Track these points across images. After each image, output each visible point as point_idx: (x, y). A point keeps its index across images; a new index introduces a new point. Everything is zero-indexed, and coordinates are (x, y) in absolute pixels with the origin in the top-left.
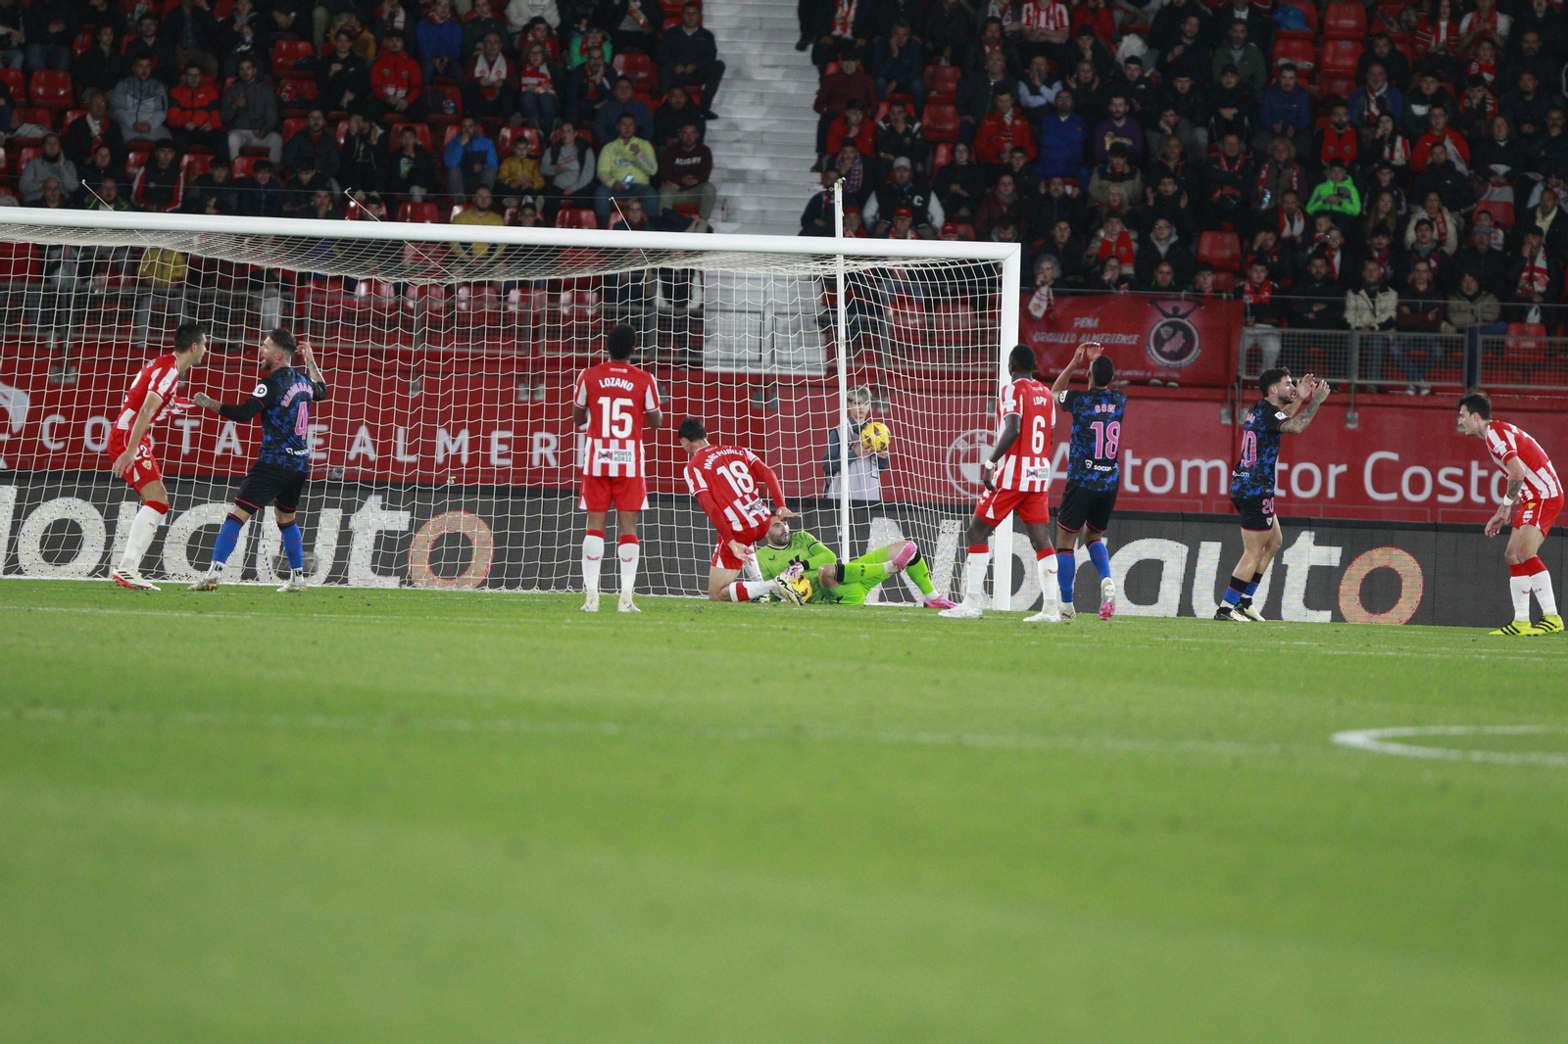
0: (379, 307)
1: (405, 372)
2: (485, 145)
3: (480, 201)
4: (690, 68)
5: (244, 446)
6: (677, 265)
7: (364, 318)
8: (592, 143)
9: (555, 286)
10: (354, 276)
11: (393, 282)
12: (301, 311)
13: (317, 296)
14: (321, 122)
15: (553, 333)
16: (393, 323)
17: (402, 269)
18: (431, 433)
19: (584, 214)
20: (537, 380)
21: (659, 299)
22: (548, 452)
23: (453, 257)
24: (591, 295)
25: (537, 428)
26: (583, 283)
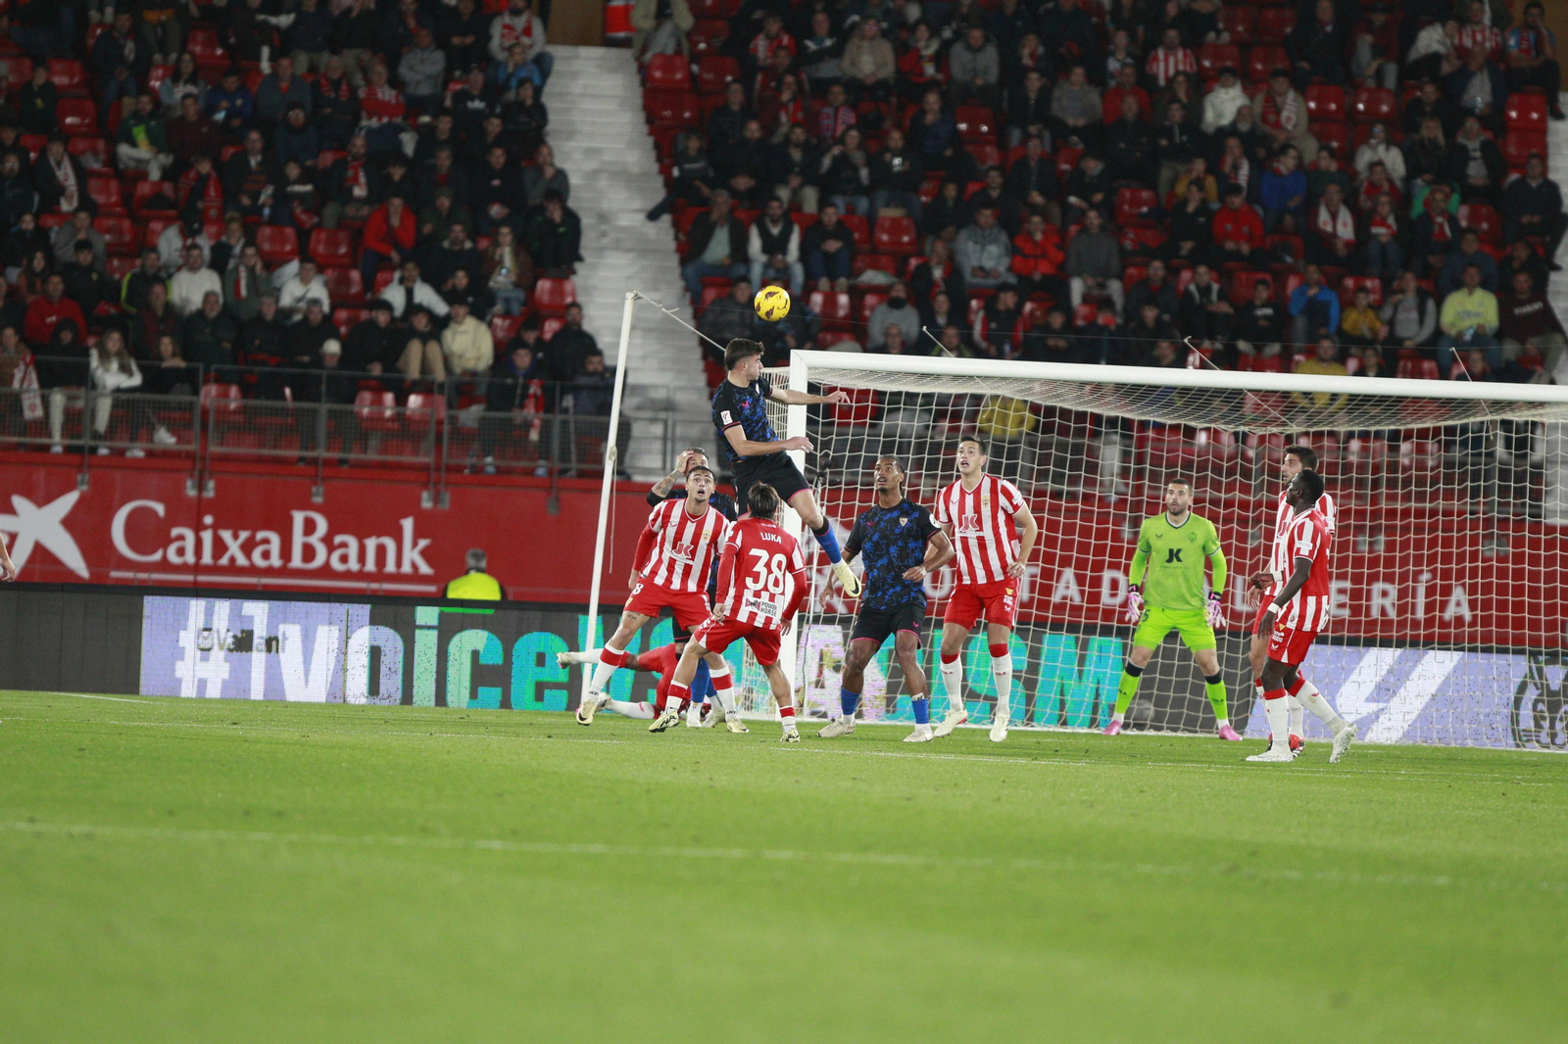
0: (1218, 456)
1: (1243, 522)
3: (1322, 352)
4: (1536, 219)
5: (1082, 592)
6: (1517, 417)
7: (1202, 467)
9: (1395, 436)
10: (1193, 424)
11: (1233, 430)
12: (1140, 459)
13: (1157, 444)
14: (1161, 273)
15: (1392, 483)
16: (1231, 472)
17: (1242, 417)
19: (1427, 365)
20: (1374, 531)
21: (1500, 450)
22: (1387, 602)
23: (1293, 405)
24: (1431, 445)
25: (1373, 578)
26: (1423, 434)
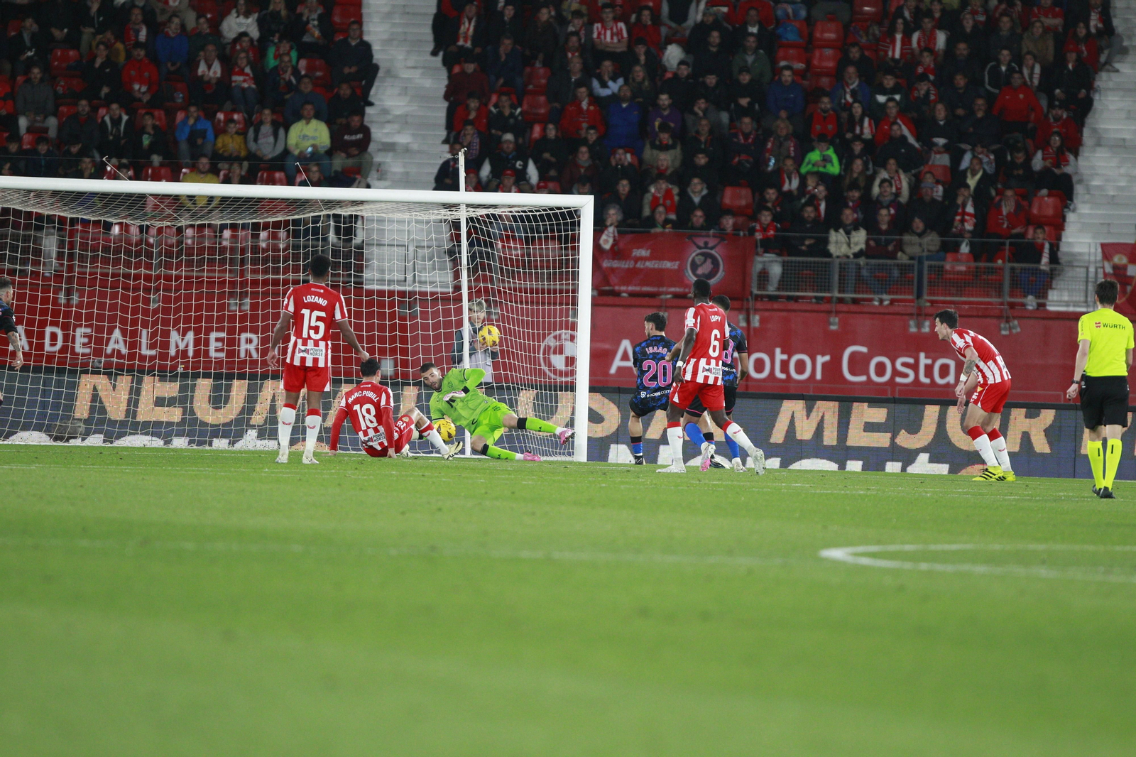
0: (129, 242)
1: (147, 290)
2: (206, 125)
3: (201, 167)
4: (353, 69)
5: (30, 344)
6: (345, 212)
7: (117, 251)
8: (283, 124)
9: (256, 227)
10: (110, 220)
11: (139, 224)
12: (72, 246)
13: (83, 234)
14: (87, 109)
15: (255, 261)
16: (138, 254)
17: (145, 215)
18: (166, 334)
19: (277, 175)
20: (243, 295)
21: (332, 236)
22: (252, 347)
23: (182, 206)
24: (282, 234)
25: (243, 330)
26: (277, 225)
